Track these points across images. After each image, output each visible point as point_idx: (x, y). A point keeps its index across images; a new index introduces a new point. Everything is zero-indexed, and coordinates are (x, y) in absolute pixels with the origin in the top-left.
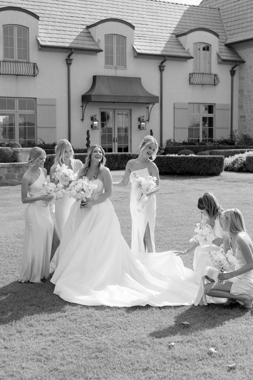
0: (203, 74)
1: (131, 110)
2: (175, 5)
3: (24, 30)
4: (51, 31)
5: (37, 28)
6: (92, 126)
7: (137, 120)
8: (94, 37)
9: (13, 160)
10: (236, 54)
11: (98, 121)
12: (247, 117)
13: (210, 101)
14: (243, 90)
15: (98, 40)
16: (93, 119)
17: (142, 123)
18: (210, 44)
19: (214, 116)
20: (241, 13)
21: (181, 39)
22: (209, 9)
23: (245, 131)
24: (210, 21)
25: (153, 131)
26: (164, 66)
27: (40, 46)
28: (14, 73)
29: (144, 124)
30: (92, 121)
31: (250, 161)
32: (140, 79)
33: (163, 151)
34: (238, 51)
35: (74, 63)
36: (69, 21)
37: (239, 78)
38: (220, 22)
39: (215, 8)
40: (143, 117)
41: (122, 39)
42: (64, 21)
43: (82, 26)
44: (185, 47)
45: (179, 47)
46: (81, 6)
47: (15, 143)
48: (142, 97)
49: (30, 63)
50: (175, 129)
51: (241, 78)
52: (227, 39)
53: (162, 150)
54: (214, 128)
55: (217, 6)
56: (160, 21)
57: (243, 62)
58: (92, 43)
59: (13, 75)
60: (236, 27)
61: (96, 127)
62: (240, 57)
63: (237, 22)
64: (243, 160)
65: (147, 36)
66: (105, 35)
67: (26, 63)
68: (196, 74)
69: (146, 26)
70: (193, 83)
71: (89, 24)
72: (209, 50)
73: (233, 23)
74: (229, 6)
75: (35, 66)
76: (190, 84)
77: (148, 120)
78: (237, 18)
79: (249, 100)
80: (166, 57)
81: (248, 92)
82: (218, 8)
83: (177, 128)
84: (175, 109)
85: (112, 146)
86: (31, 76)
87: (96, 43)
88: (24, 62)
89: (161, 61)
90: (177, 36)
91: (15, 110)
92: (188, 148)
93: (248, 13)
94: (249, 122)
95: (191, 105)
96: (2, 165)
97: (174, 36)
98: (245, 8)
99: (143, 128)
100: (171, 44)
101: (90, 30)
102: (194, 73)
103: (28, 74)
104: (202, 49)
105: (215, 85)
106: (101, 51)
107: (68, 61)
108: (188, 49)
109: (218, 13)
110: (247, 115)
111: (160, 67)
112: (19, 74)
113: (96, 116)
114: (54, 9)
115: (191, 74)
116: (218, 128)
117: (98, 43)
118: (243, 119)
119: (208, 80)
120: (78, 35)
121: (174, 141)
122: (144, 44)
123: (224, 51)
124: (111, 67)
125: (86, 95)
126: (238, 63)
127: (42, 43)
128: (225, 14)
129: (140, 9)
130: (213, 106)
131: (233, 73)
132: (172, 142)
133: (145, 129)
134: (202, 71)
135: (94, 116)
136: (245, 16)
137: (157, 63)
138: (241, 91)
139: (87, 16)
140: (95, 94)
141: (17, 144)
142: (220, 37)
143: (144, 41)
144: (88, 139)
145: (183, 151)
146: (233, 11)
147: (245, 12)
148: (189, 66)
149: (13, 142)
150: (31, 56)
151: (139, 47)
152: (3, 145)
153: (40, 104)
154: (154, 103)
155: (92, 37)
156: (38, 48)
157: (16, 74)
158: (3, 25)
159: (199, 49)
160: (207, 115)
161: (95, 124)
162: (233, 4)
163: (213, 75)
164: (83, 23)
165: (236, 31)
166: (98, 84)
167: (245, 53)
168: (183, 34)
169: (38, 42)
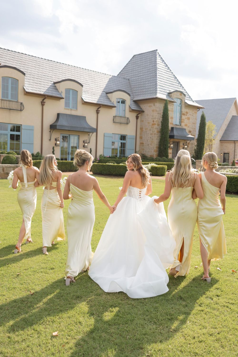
0: (121, 117)
1: (79, 136)
2: (104, 75)
3: (15, 81)
4: (32, 84)
5: (24, 81)
6: (56, 144)
7: (83, 142)
8: (58, 89)
9: (16, 163)
10: (139, 106)
11: (59, 141)
12: (144, 144)
13: (124, 133)
14: (143, 128)
15: (61, 91)
17: (86, 144)
18: (126, 99)
19: (126, 142)
20: (142, 83)
21: (109, 95)
22: (123, 79)
23: (143, 152)
24: (124, 86)
25: (92, 149)
26: (99, 111)
27: (25, 92)
28: (8, 108)
29: (87, 144)
30: (56, 141)
31: (153, 169)
32: (85, 117)
33: (98, 161)
34: (140, 105)
35: (46, 104)
36: (43, 78)
37: (141, 121)
38: (130, 87)
39: (127, 78)
40: (86, 140)
41: (76, 92)
42: (40, 78)
43: (51, 82)
44: (111, 100)
45: (108, 100)
46: (50, 69)
47: (12, 152)
48: (87, 128)
49: (19, 102)
50: (104, 148)
51: (142, 121)
52: (134, 98)
53: (96, 161)
54: (126, 149)
55: (128, 78)
56: (96, 83)
57: (143, 112)
58: (58, 93)
59: (8, 109)
60: (139, 91)
61: (58, 145)
62: (141, 109)
63: (140, 89)
64: (149, 168)
65: (90, 92)
66: (65, 89)
67: (16, 102)
68: (117, 116)
69: (88, 86)
70: (116, 122)
71: (55, 81)
72: (124, 103)
73: (137, 89)
74: (135, 78)
75: (22, 104)
76: (113, 122)
77: (89, 143)
78: (140, 86)
79: (146, 134)
80: (101, 105)
81: (145, 129)
82: (128, 79)
83: (105, 148)
84: (105, 137)
85: (67, 157)
86: (19, 110)
87: (60, 93)
88: (15, 102)
89: (97, 107)
90: (107, 93)
91: (8, 132)
92: (112, 160)
93: (146, 84)
94: (146, 147)
95: (114, 135)
96: (10, 165)
97: (105, 93)
98: (144, 81)
99: (86, 147)
100: (103, 98)
101: (56, 85)
102: (116, 116)
103: (17, 109)
104: (120, 102)
105: (127, 124)
106: (63, 98)
107: (43, 103)
108: (113, 102)
109: (128, 82)
110: (144, 143)
111: (97, 111)
112: (11, 109)
113: (58, 138)
114: (33, 70)
115: (114, 117)
116: (128, 149)
117: (61, 93)
118: (142, 145)
119: (123, 120)
120: (48, 87)
121: (104, 155)
122: (88, 96)
123: (132, 104)
124: (69, 109)
125: (53, 124)
126: (140, 112)
127: (27, 90)
128: (133, 83)
129: (84, 75)
130: (126, 136)
131: (137, 118)
132: (102, 156)
133: (87, 148)
134: (121, 115)
135: (57, 138)
136: (144, 85)
137: (95, 108)
138: (141, 129)
139: (53, 76)
140: (59, 125)
141: (14, 153)
142: (131, 96)
143: (88, 94)
144: (53, 152)
145: (110, 162)
146: (137, 82)
147: (144, 83)
148: (113, 112)
149: (11, 151)
150: (19, 98)
151: (85, 98)
152: (4, 153)
153: (24, 129)
154: (93, 132)
155: (57, 89)
156: (24, 93)
157: (10, 108)
158: (2, 77)
159: (119, 102)
160: (123, 141)
161: (58, 143)
162: (137, 78)
163: (126, 118)
164: (52, 80)
165: (139, 93)
166: (61, 118)
167: (144, 107)
168: (111, 92)
169: (24, 89)
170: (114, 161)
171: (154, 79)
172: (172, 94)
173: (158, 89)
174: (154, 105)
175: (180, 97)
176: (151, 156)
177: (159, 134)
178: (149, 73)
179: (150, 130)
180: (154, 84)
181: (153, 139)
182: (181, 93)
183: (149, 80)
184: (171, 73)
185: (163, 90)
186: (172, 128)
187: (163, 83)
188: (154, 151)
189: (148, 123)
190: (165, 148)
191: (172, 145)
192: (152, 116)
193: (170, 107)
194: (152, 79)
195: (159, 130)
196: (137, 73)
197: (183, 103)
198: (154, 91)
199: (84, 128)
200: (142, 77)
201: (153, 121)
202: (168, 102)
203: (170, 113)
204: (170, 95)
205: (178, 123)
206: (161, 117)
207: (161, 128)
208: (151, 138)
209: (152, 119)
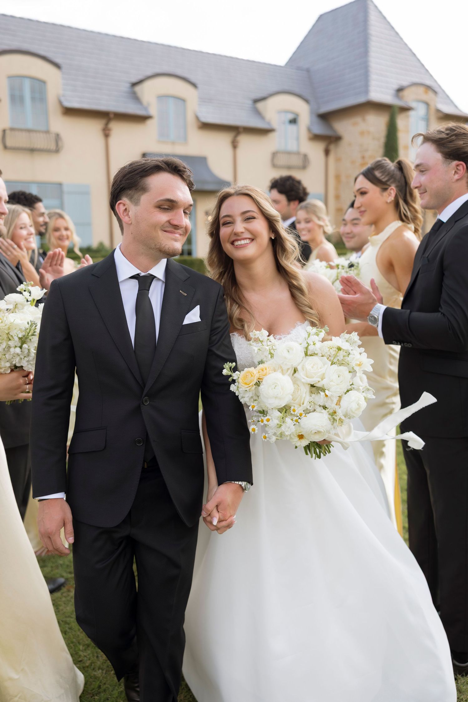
0: (290, 153)
3: (39, 85)
5: (59, 83)
7: (204, 214)
8: (141, 99)
10: (330, 127)
14: (341, 175)
15: (148, 103)
18: (299, 114)
20: (338, 74)
21: (260, 105)
26: (239, 142)
27: (64, 108)
28: (28, 147)
32: (206, 158)
34: (333, 124)
35: (113, 133)
37: (336, 159)
39: (304, 69)
41: (181, 102)
43: (126, 84)
44: (265, 116)
45: (258, 116)
48: (209, 182)
49: (52, 133)
51: (338, 160)
52: (319, 109)
55: (306, 67)
56: (232, 82)
57: (339, 138)
58: (139, 106)
59: (26, 149)
60: (331, 93)
62: (334, 131)
63: (332, 87)
66: (157, 96)
67: (46, 132)
68: (282, 152)
70: (278, 165)
71: (134, 80)
72: (295, 123)
73: (327, 88)
74: (321, 66)
75: (58, 137)
76: (273, 166)
79: (348, 188)
80: (241, 130)
81: (346, 177)
82: (307, 70)
86: (52, 151)
87: (145, 107)
88: (42, 132)
89: (234, 135)
90: (256, 101)
93: (346, 74)
97: (250, 101)
98: (342, 67)
100: (246, 113)
101: (136, 88)
102: (279, 152)
103: (48, 149)
104: (287, 121)
105: (304, 168)
106: (151, 117)
107: (106, 131)
108: (270, 120)
109: (307, 75)
111: (233, 142)
112: (35, 148)
115: (275, 153)
117: (148, 106)
119: (294, 161)
120: (118, 95)
123: (316, 123)
124: (168, 141)
126: (333, 139)
127: (67, 104)
128: (317, 76)
129: (205, 66)
131: (327, 152)
134: (289, 149)
137: (228, 137)
138: (338, 177)
139: (132, 72)
142: (311, 104)
147: (342, 73)
150: (51, 123)
151: (204, 114)
153: (68, 192)
155: (138, 98)
156: (62, 110)
157: (31, 148)
158: (9, 77)
159: (284, 121)
162: (326, 64)
163: (302, 156)
164: (127, 80)
165: (331, 98)
167: (343, 127)
168: (263, 99)
169: (60, 103)
171: (363, 60)
172: (406, 93)
173: (372, 83)
174: (364, 120)
175: (425, 97)
178: (351, 49)
180: (363, 71)
182: (428, 88)
183: (351, 64)
184: (402, 46)
185: (384, 85)
187: (384, 68)
189: (353, 162)
192: (360, 146)
193: (401, 122)
194: (357, 62)
196: (325, 55)
197: (432, 112)
198: (363, 89)
199: (204, 182)
200: (336, 60)
201: (363, 158)
202: (397, 110)
203: (400, 136)
204: (401, 94)
209: (360, 152)
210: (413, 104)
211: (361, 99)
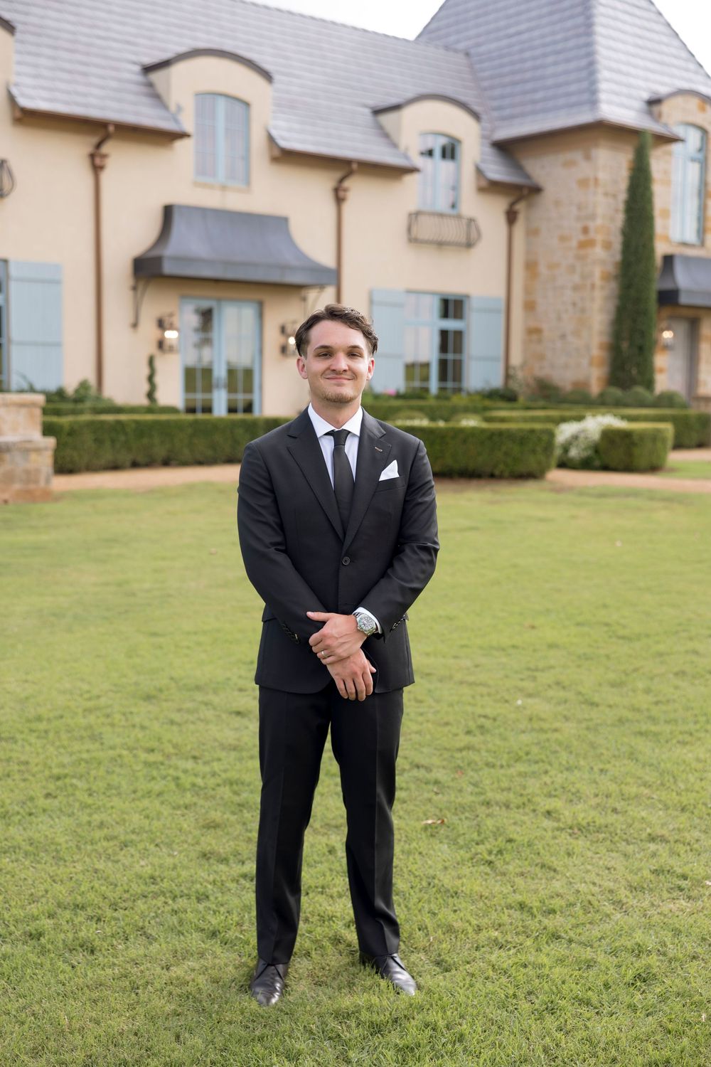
0: (440, 215)
1: (261, 304)
4: (46, 73)
6: (161, 344)
7: (279, 330)
8: (164, 97)
10: (519, 167)
11: (177, 330)
12: (545, 332)
13: (453, 287)
14: (537, 262)
15: (178, 106)
16: (161, 324)
18: (459, 138)
19: (468, 326)
20: (529, 64)
21: (386, 119)
22: (442, 51)
23: (541, 369)
24: (447, 80)
26: (347, 190)
27: (18, 111)
30: (160, 330)
31: (612, 442)
32: (286, 219)
34: (523, 162)
35: (110, 164)
36: (93, 50)
37: (527, 230)
38: (472, 84)
39: (459, 49)
40: (294, 323)
41: (241, 108)
42: (81, 48)
43: (131, 65)
44: (398, 141)
45: (384, 140)
48: (293, 268)
51: (532, 233)
52: (493, 130)
54: (464, 357)
55: (461, 46)
56: (328, 70)
57: (536, 190)
58: (161, 112)
60: (518, 100)
61: (171, 346)
62: (528, 177)
63: (518, 89)
64: (590, 439)
65: (301, 106)
66: (196, 94)
68: (426, 214)
69: (296, 81)
70: (419, 239)
71: (148, 60)
72: (453, 157)
73: (508, 90)
74: (493, 46)
75: (2, 168)
76: (410, 241)
78: (518, 77)
79: (553, 288)
80: (354, 166)
81: (549, 268)
82: (466, 50)
84: (373, 305)
85: (212, 399)
87: (173, 113)
89: (338, 175)
90: (378, 111)
93: (549, 65)
94: (552, 345)
95: (414, 295)
97: (367, 111)
98: (538, 52)
100: (361, 132)
101: (153, 76)
102: (421, 213)
104: (438, 153)
105: (469, 245)
106: (182, 135)
107: (97, 159)
108: (407, 149)
109: (468, 62)
110: (545, 327)
111: (336, 190)
114: (51, 13)
115: (414, 216)
116: (474, 358)
117: (178, 113)
118: (534, 337)
119: (452, 231)
120: (120, 88)
122: (295, 126)
123: (490, 158)
124: (213, 183)
125: (146, 256)
126: (525, 192)
127: (25, 102)
128: (487, 65)
129: (275, 35)
130: (462, 300)
131: (511, 217)
134: (440, 207)
135: (165, 316)
136: (539, 73)
137: (327, 181)
138: (531, 266)
139: (140, 41)
140: (174, 255)
142: (482, 123)
143: (294, 118)
144: (151, 378)
146: (506, 60)
147: (538, 62)
148: (409, 193)
151: (285, 134)
153: (19, 277)
154: (323, 287)
155: (160, 96)
156: (14, 115)
159: (430, 153)
160: (451, 324)
161: (170, 339)
162: (505, 42)
163: (464, 222)
164: (134, 58)
165: (518, 110)
166: (179, 226)
167: (543, 169)
168: (396, 108)
169: (12, 99)
170: (421, 409)
171: (582, 40)
172: (665, 108)
173: (603, 86)
174: (588, 157)
175: (699, 117)
176: (576, 384)
177: (613, 286)
178: (556, 17)
179: (572, 269)
180: (584, 62)
181: (583, 310)
182: (705, 99)
183: (560, 46)
184: (654, 16)
185: (625, 90)
186: (669, 260)
187: (623, 57)
188: (591, 364)
189: (563, 239)
190: (641, 349)
191: (667, 335)
192: (579, 208)
193: (658, 163)
194: (571, 43)
195: (611, 269)
196: (502, 23)
198: (585, 97)
199: (285, 268)
200: (525, 36)
201: (585, 230)
202: (650, 140)
203: (658, 190)
204: (656, 109)
205: (691, 235)
206: (617, 211)
207: (618, 257)
208: (574, 304)
209: (578, 219)
210: (679, 131)
211: (584, 117)
